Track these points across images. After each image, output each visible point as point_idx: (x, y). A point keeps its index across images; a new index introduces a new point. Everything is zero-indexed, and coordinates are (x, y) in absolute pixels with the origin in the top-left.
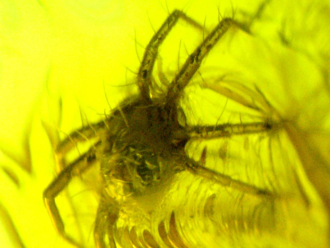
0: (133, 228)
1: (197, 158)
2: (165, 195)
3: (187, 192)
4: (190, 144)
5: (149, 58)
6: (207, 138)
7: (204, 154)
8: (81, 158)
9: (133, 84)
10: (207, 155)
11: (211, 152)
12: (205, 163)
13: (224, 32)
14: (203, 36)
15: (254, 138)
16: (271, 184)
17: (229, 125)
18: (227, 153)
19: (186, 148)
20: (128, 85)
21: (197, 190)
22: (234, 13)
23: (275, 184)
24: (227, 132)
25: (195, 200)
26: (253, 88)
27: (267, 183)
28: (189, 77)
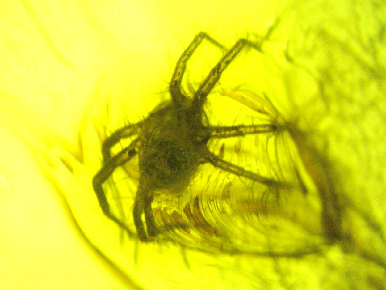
0: (165, 209)
1: (217, 153)
2: (190, 182)
3: (208, 180)
4: (212, 141)
5: (180, 70)
6: (225, 136)
7: (222, 149)
8: (124, 151)
9: (166, 92)
10: (225, 151)
11: (228, 148)
12: (223, 157)
13: (240, 50)
14: (223, 54)
15: (262, 137)
16: (276, 174)
17: (242, 126)
18: (241, 149)
19: (208, 144)
20: (162, 93)
21: (216, 179)
22: (248, 35)
23: (279, 175)
24: (241, 132)
25: (215, 187)
26: (263, 96)
27: (273, 173)
28: (212, 86)
